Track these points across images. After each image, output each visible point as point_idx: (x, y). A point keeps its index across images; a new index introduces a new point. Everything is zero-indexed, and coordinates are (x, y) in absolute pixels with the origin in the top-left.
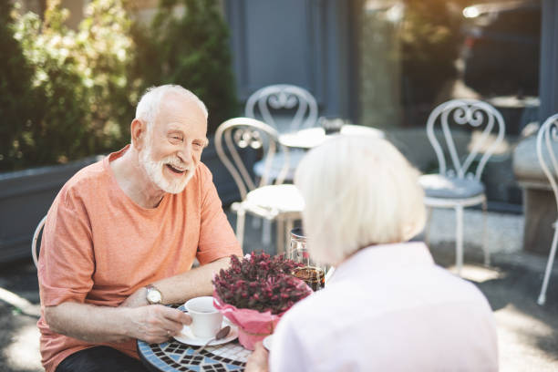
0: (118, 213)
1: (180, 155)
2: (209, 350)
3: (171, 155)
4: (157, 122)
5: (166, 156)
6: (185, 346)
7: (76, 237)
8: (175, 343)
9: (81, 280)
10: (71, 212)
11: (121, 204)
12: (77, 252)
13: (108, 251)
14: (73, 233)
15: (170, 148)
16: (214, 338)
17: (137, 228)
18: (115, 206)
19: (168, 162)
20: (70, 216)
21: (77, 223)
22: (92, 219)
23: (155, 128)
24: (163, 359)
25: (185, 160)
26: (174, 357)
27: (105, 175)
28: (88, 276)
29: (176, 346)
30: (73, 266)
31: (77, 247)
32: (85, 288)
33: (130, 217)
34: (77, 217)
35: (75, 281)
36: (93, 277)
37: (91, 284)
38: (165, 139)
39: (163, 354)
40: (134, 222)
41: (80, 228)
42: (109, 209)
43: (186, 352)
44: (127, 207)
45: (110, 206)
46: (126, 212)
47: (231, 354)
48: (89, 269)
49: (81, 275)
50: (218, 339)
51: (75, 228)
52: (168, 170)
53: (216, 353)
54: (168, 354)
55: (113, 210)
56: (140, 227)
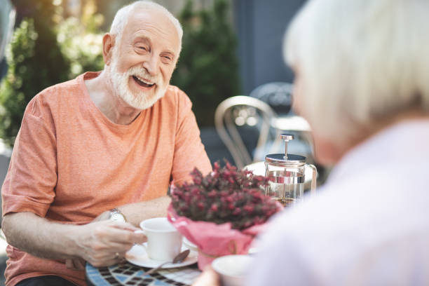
0: (86, 125)
1: (146, 65)
2: (162, 273)
3: (136, 65)
4: (125, 33)
5: (132, 66)
6: (136, 268)
7: (40, 145)
8: (127, 265)
9: (41, 190)
10: (37, 118)
11: (91, 116)
12: (39, 160)
13: (71, 163)
14: (36, 140)
15: (136, 58)
16: (172, 261)
17: (105, 142)
18: (85, 118)
19: (133, 73)
20: (36, 122)
21: (41, 129)
22: (57, 127)
23: (123, 39)
24: (107, 279)
25: (150, 70)
26: (120, 278)
27: (77, 88)
28: (49, 187)
29: (126, 268)
30: (33, 174)
31: (40, 155)
32: (45, 199)
33: (99, 131)
34: (42, 122)
35: (34, 189)
36: (55, 189)
37: (52, 196)
38: (131, 48)
39: (109, 274)
40: (102, 136)
41: (45, 135)
42: (78, 120)
43: (136, 274)
44: (97, 120)
45: (80, 118)
46: (96, 125)
47: (186, 279)
48: (50, 180)
49: (41, 185)
50: (175, 261)
51: (39, 135)
52: (133, 83)
53: (170, 276)
54: (115, 275)
55: (82, 122)
56: (109, 141)
